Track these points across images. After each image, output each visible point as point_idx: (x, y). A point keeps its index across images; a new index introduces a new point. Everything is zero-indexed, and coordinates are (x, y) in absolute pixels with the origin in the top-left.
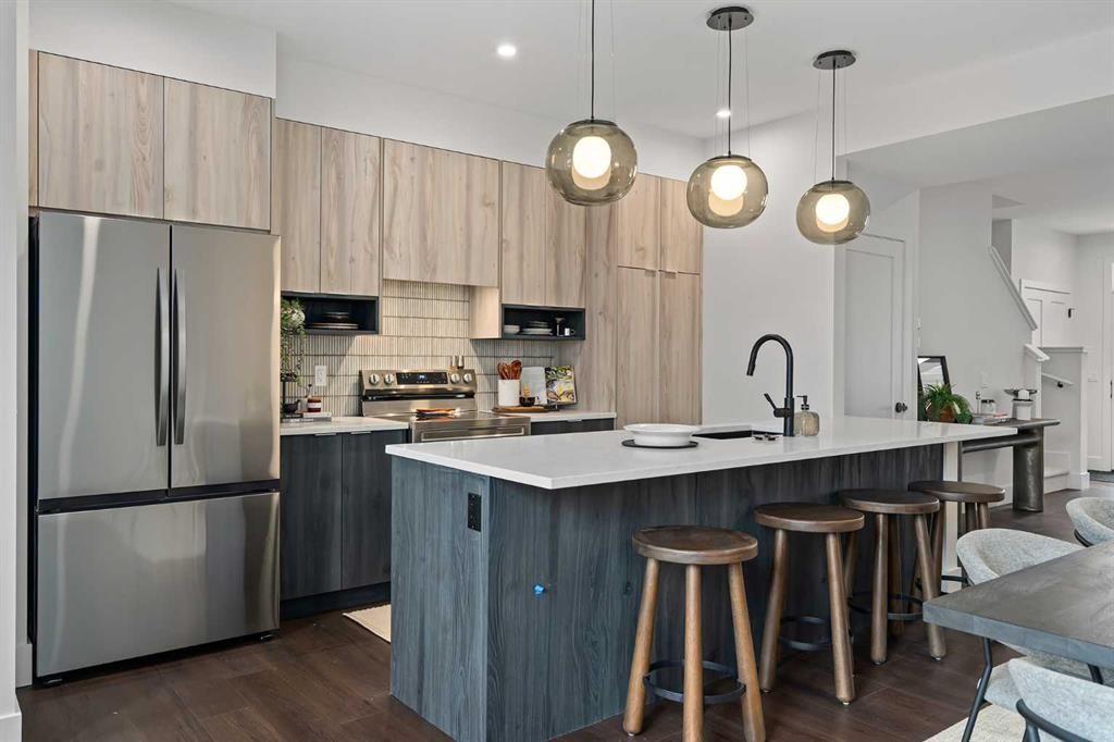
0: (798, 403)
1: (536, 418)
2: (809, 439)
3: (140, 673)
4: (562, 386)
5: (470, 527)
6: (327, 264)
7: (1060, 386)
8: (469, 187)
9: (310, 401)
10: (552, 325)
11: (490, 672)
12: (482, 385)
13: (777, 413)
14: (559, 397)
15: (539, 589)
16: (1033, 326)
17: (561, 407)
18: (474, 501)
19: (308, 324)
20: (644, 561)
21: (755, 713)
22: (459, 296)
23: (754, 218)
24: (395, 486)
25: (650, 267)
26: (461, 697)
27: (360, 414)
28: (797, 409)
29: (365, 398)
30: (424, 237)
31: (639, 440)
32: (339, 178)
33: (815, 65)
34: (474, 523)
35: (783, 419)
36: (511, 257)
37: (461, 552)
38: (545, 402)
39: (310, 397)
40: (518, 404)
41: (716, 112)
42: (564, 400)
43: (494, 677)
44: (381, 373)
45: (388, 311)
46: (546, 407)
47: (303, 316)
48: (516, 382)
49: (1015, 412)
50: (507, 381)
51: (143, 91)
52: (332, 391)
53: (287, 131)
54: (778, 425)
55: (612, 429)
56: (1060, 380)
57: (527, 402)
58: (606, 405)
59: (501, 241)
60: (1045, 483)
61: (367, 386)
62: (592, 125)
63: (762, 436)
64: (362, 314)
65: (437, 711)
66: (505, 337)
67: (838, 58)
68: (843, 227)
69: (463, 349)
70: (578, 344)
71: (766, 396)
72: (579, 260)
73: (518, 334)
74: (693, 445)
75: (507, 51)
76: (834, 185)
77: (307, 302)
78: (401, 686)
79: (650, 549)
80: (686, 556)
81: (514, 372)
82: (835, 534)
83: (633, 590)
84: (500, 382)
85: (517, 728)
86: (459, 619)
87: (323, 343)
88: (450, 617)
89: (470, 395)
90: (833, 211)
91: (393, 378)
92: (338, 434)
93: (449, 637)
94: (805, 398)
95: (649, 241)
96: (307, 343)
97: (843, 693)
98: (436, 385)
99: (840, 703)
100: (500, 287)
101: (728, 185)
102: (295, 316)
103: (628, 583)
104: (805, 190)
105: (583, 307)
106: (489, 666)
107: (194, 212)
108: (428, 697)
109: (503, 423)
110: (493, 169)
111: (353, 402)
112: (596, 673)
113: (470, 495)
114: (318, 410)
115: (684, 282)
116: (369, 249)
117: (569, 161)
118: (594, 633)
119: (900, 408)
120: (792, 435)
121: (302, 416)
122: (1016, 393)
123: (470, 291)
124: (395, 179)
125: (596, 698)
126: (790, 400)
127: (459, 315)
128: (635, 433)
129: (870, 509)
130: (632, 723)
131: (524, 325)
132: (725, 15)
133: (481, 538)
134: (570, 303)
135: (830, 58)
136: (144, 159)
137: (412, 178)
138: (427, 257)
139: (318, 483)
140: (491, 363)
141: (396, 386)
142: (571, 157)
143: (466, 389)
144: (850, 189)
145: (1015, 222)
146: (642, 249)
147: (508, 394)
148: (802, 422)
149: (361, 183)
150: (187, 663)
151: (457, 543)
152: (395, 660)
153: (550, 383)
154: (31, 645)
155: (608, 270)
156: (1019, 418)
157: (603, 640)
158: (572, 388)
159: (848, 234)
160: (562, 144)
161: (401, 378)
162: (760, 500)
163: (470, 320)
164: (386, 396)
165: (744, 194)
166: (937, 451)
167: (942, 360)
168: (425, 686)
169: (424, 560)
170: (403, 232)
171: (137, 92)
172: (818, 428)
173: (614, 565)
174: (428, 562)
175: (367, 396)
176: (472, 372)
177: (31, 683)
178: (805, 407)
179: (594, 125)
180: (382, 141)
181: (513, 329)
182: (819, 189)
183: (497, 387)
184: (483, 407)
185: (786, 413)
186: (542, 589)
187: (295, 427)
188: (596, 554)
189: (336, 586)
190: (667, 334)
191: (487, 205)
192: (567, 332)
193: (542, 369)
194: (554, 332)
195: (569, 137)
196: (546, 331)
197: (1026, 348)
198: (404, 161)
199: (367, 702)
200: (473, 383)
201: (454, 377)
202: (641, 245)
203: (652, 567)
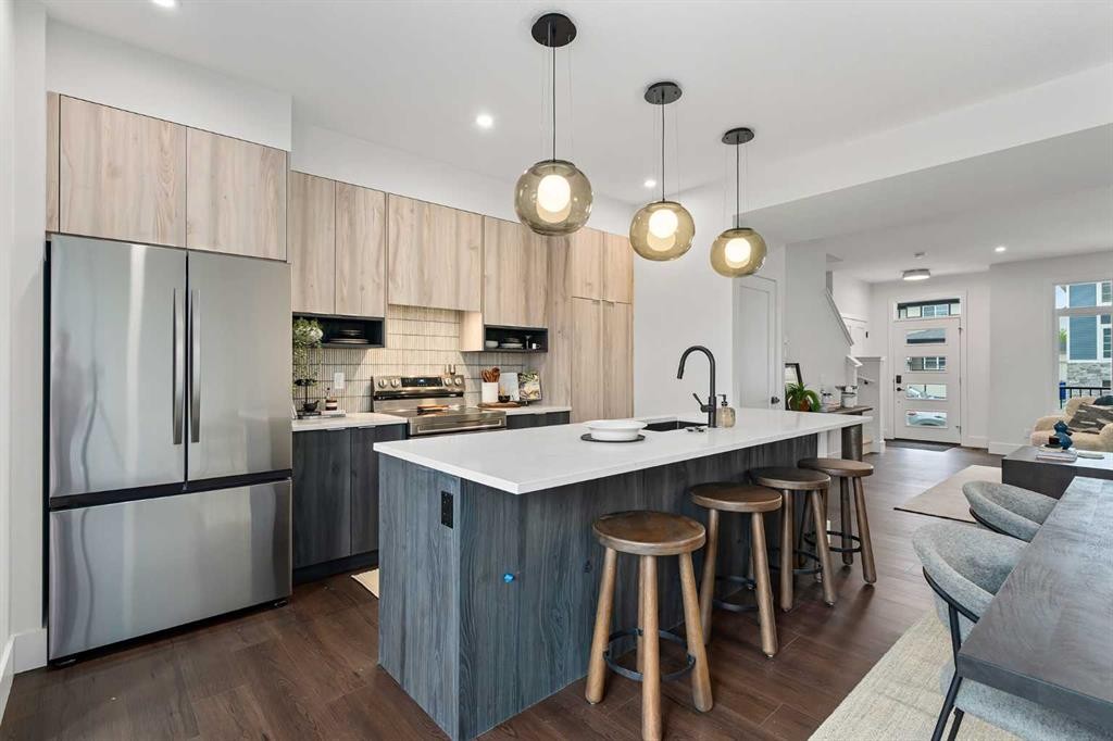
0: (720, 400)
1: (510, 411)
2: (729, 430)
3: (156, 647)
4: (531, 387)
5: (443, 522)
6: (342, 291)
7: (866, 383)
8: (458, 235)
9: (328, 401)
10: (523, 341)
11: (462, 661)
12: (470, 386)
13: (704, 409)
14: (528, 395)
15: (509, 578)
16: (851, 342)
17: (530, 403)
18: (447, 499)
19: (325, 340)
20: (603, 550)
21: (703, 683)
22: (452, 319)
23: (684, 253)
24: (382, 479)
25: (595, 297)
26: (436, 681)
27: (372, 410)
28: (719, 406)
29: (376, 398)
30: (421, 271)
31: (595, 436)
32: (352, 224)
33: (723, 140)
34: (447, 520)
35: (707, 414)
36: (491, 290)
37: (436, 545)
38: (518, 399)
39: (328, 398)
40: (497, 400)
41: (643, 182)
42: (532, 397)
43: (467, 666)
44: (389, 378)
45: (392, 330)
46: (518, 403)
47: (321, 334)
48: (495, 384)
49: (843, 401)
50: (488, 384)
51: (166, 137)
52: (349, 393)
53: (305, 183)
54: (704, 418)
55: (568, 423)
56: (865, 378)
57: (504, 400)
58: (563, 400)
59: (483, 276)
60: (864, 447)
61: (377, 389)
62: (554, 164)
63: (693, 428)
64: (370, 332)
65: (416, 688)
66: (487, 350)
67: (739, 135)
68: (746, 264)
69: (454, 359)
70: (543, 355)
71: (695, 395)
72: (543, 293)
73: (498, 347)
74: (640, 438)
75: (485, 121)
76: (738, 231)
77: (323, 321)
78: (387, 657)
79: (611, 540)
80: (644, 547)
81: (494, 376)
82: (759, 513)
83: (593, 568)
84: (483, 384)
85: (489, 707)
86: (435, 609)
87: (339, 355)
88: (427, 603)
89: (460, 394)
90: (739, 252)
91: (398, 382)
92: (347, 429)
93: (426, 621)
94: (724, 396)
95: (595, 279)
96: (321, 354)
97: (769, 648)
98: (433, 387)
99: (766, 655)
100: (482, 311)
101: (662, 227)
102: (313, 333)
103: (588, 563)
104: (715, 237)
105: (545, 327)
106: (461, 656)
107: (215, 242)
108: (409, 673)
109: (488, 417)
110: (477, 222)
111: (366, 402)
112: (561, 645)
113: (443, 494)
114: (335, 408)
115: (620, 309)
116: (376, 279)
117: (534, 196)
118: (559, 610)
119: (774, 401)
120: (715, 426)
121: (320, 414)
122: (843, 389)
123: (460, 315)
124: (398, 225)
125: (561, 667)
126: (713, 399)
127: (452, 334)
128: (591, 429)
129: (779, 486)
130: (594, 693)
131: (501, 341)
132: (659, 89)
133: (453, 535)
134: (537, 324)
135: (735, 134)
136: (167, 195)
137: (412, 225)
138: (424, 286)
139: (330, 470)
140: (477, 370)
141: (400, 388)
142: (536, 193)
143: (457, 390)
144: (751, 234)
145: (834, 274)
146: (590, 284)
147: (490, 393)
148: (722, 417)
149: (370, 227)
150: (203, 634)
151: (432, 535)
152: (382, 633)
153: (521, 385)
154: (46, 630)
155: (565, 299)
156: (847, 406)
157: (566, 614)
158: (538, 388)
159: (749, 269)
160: (527, 182)
161: (405, 382)
162: (693, 481)
163: (460, 336)
164: (393, 396)
165: (676, 234)
166: (813, 439)
167: (797, 366)
168: (407, 661)
169: (405, 547)
170: (405, 266)
171: (160, 138)
172: (734, 420)
173: (576, 549)
174: (409, 550)
175: (378, 396)
176: (462, 377)
177: (46, 665)
178: (725, 404)
179: (556, 165)
180: (387, 196)
181: (493, 344)
182: (726, 235)
183: (481, 387)
184: (470, 403)
185: (710, 409)
186: (511, 578)
187: (311, 424)
188: (560, 539)
189: (346, 552)
190: (608, 347)
191: (472, 249)
192: (534, 346)
193: (515, 375)
194: (525, 346)
195: (533, 176)
196: (519, 345)
197: (847, 358)
198: (406, 211)
199: (356, 674)
200: (463, 385)
201: (448, 381)
202: (588, 281)
203: (610, 555)
